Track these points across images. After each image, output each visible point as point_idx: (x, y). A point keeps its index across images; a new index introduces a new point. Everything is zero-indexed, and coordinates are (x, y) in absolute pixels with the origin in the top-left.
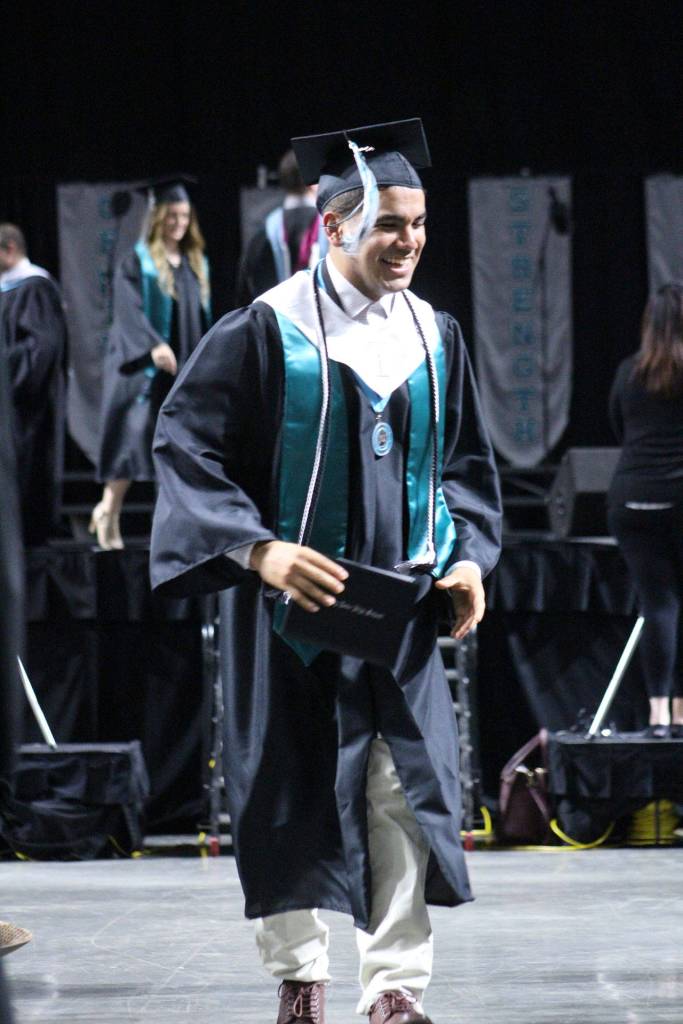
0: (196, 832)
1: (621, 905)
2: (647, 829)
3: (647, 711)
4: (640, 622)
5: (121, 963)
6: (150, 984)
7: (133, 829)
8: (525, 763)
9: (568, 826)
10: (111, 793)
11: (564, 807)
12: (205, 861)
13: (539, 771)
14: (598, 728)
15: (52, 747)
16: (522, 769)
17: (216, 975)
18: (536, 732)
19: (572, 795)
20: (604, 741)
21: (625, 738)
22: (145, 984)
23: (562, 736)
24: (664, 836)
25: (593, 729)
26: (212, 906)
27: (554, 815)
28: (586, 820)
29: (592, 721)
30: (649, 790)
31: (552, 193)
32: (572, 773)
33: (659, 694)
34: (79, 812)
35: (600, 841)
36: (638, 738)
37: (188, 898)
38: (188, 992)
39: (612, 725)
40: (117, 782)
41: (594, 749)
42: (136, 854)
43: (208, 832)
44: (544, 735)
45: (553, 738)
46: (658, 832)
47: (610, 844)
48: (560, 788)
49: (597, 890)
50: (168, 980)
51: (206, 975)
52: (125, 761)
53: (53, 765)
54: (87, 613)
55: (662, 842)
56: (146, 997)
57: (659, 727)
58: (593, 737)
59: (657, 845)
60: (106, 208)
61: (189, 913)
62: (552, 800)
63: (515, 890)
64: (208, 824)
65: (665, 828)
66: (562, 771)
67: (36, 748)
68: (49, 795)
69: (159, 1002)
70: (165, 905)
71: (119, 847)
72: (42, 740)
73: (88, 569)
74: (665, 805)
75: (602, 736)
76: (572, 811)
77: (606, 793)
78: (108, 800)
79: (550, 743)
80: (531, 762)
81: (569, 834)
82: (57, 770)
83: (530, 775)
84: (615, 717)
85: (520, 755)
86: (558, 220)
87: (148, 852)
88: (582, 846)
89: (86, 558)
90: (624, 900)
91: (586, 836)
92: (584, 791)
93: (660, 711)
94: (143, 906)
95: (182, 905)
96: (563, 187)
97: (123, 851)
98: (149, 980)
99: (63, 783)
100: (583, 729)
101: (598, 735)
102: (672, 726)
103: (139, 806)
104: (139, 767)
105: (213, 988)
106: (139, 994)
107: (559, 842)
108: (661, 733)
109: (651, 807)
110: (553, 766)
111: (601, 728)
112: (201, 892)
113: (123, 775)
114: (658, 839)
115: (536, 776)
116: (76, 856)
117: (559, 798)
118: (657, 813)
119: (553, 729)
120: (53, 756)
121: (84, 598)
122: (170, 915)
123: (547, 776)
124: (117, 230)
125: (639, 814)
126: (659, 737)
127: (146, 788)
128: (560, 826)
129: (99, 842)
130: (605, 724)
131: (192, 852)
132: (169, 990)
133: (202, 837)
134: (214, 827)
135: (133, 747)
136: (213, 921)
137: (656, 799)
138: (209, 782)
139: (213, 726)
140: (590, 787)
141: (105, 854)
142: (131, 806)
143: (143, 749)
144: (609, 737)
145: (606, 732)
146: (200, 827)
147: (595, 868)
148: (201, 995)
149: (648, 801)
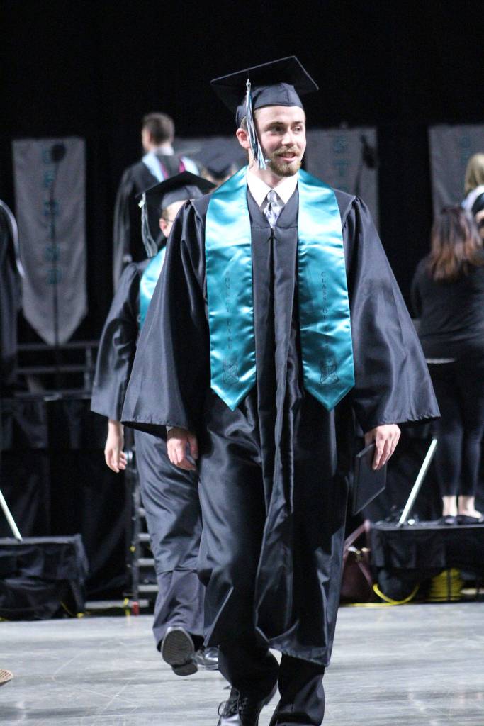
0: (122, 598)
1: (427, 644)
2: (442, 589)
3: (440, 506)
4: (434, 443)
5: (74, 693)
6: (97, 708)
7: (78, 598)
8: (355, 544)
9: (385, 589)
10: (61, 572)
11: (383, 575)
12: (129, 619)
13: (365, 550)
14: (406, 519)
15: (19, 540)
16: (352, 549)
17: (142, 700)
18: (362, 522)
19: (388, 566)
20: (409, 528)
21: (425, 525)
22: (91, 708)
23: (380, 525)
24: (454, 595)
25: (402, 520)
26: (136, 651)
27: (376, 581)
28: (398, 584)
29: (401, 514)
30: (443, 562)
31: (363, 139)
32: (388, 551)
33: (449, 494)
34: (39, 585)
35: (408, 599)
36: (433, 525)
37: (119, 645)
38: (123, 713)
39: (416, 516)
40: (65, 564)
41: (403, 533)
42: (80, 615)
43: (130, 598)
44: (367, 525)
45: (373, 526)
46: (449, 592)
47: (415, 601)
48: (379, 562)
49: (409, 634)
50: (108, 705)
51: (135, 700)
52: (71, 548)
53: (20, 553)
54: (41, 445)
55: (452, 599)
56: (94, 717)
57: (449, 517)
58: (402, 525)
59: (449, 601)
60: (48, 156)
61: (120, 656)
62: (374, 571)
63: (350, 635)
64: (130, 592)
65: (455, 588)
66: (381, 549)
67: (7, 541)
68: (17, 574)
69: (103, 720)
70: (102, 651)
71: (68, 610)
72: (12, 535)
73: (41, 413)
74: (454, 573)
75: (409, 525)
76: (388, 578)
77: (412, 565)
78: (59, 578)
79: (372, 530)
80: (359, 543)
81: (387, 595)
82: (22, 556)
83: (358, 553)
84: (418, 511)
85: (351, 539)
86: (368, 159)
87: (88, 613)
88: (396, 603)
89: (40, 405)
90: (427, 640)
91: (398, 596)
92: (397, 564)
93: (450, 506)
94: (86, 652)
95: (114, 651)
96: (371, 135)
97: (70, 613)
98: (95, 705)
99: (28, 566)
100: (396, 520)
101: (405, 524)
102: (458, 516)
103: (82, 580)
104: (81, 553)
105: (140, 710)
106: (88, 715)
107: (379, 600)
108: (450, 521)
109: (444, 574)
110: (374, 546)
111: (408, 519)
112: (127, 641)
113: (70, 559)
114: (449, 597)
115: (362, 554)
116: (36, 617)
117: (379, 569)
118: (449, 578)
119: (374, 520)
120: (19, 547)
121: (39, 434)
123: (370, 553)
124: (56, 172)
125: (436, 579)
126: (449, 524)
127: (86, 567)
128: (380, 588)
129: (53, 606)
130: (410, 516)
131: (119, 612)
132: (109, 712)
133: (126, 602)
134: (135, 594)
135: (77, 539)
136: (137, 662)
137: (448, 568)
138: (131, 563)
139: (133, 523)
140: (401, 561)
141: (58, 615)
142: (76, 581)
143: (84, 541)
144: (414, 525)
145: (411, 522)
146: (125, 594)
147: (406, 618)
148: (132, 715)
149: (442, 570)
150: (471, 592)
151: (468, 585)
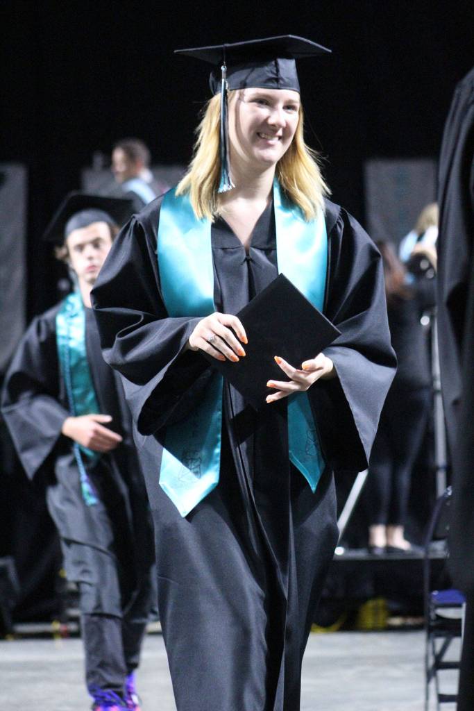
0: (51, 622)
2: (368, 619)
7: (7, 619)
12: (59, 643)
20: (339, 559)
21: (353, 554)
26: (63, 674)
30: (370, 590)
33: (378, 523)
35: (336, 627)
36: (361, 554)
37: (46, 668)
39: (345, 544)
42: (8, 636)
43: (61, 622)
46: (376, 620)
47: (343, 629)
52: (3, 572)
57: (377, 548)
59: (375, 629)
61: (47, 679)
64: (60, 615)
65: (382, 616)
70: (30, 674)
74: (381, 602)
77: (340, 594)
87: (17, 636)
88: (323, 630)
91: (326, 623)
92: (325, 593)
93: (379, 537)
95: (41, 673)
102: (386, 547)
103: (12, 603)
104: (12, 574)
108: (378, 552)
109: (370, 604)
112: (55, 664)
114: (376, 625)
118: (376, 607)
122: (35, 680)
125: (362, 608)
127: (18, 588)
131: (48, 636)
133: (56, 626)
134: (65, 617)
135: (8, 562)
136: (64, 685)
137: (375, 596)
142: (7, 604)
143: (17, 565)
146: (54, 617)
150: (397, 621)
151: (395, 614)
